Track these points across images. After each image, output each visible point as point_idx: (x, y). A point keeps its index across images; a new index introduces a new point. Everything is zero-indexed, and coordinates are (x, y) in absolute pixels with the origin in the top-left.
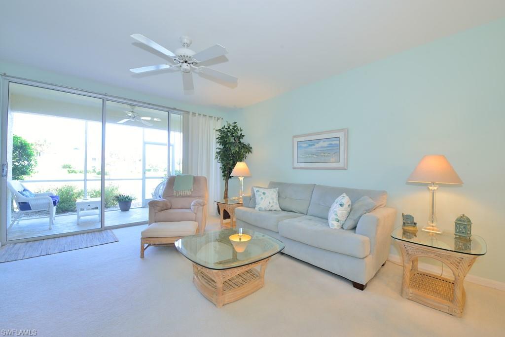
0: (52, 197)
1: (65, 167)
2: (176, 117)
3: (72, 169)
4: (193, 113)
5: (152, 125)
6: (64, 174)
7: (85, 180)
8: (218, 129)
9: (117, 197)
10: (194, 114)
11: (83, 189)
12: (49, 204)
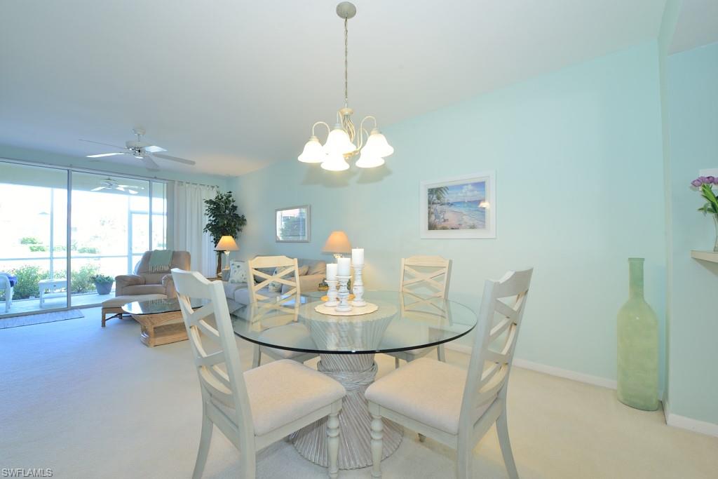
0: (9, 278)
1: (24, 242)
2: (159, 186)
3: (37, 245)
4: (179, 182)
5: (136, 193)
6: (25, 251)
7: (52, 258)
8: (208, 199)
9: (94, 278)
10: (181, 183)
11: (49, 269)
12: (5, 284)
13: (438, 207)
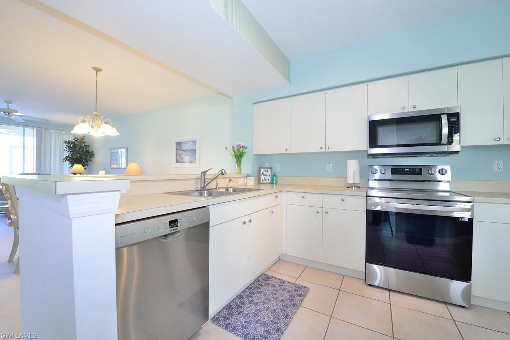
2: (31, 131)
8: (67, 141)
10: (47, 129)
13: (180, 152)
